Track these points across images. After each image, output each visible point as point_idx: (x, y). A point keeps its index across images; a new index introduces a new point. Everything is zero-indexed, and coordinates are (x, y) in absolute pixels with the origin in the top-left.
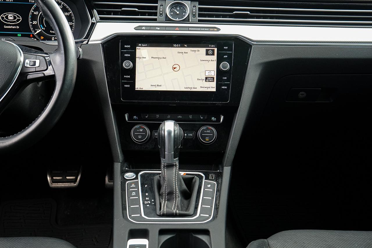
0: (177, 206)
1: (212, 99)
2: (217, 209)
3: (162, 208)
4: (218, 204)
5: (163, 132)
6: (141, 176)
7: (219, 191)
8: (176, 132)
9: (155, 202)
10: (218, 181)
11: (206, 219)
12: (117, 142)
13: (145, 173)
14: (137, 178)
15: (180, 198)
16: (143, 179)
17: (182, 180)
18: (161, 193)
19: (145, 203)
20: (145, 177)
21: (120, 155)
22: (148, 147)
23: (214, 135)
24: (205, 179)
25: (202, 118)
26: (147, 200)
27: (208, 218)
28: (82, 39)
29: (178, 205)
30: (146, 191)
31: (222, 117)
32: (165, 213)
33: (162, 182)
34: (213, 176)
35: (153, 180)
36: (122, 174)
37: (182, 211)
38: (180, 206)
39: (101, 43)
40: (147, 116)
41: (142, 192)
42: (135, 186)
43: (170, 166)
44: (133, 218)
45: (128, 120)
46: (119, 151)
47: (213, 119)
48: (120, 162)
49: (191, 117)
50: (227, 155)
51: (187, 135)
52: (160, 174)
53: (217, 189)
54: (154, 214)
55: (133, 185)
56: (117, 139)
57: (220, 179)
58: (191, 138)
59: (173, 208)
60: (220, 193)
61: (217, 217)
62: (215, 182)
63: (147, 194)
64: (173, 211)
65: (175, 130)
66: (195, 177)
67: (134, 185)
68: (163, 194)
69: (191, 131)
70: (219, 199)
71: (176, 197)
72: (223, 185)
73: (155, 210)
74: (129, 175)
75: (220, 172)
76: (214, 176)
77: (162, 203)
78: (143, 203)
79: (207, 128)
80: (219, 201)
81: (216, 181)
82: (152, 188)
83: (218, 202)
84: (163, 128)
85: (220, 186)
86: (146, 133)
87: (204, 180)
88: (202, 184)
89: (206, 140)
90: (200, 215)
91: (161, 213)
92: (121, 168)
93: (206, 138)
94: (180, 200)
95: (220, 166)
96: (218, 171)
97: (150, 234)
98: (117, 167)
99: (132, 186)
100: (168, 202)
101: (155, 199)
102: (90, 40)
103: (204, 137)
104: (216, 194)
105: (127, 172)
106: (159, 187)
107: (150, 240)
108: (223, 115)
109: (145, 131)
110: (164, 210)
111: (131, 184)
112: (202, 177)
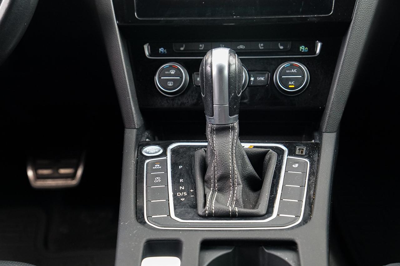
0: (237, 200)
1: (301, 10)
2: (312, 204)
3: (208, 202)
4: (312, 196)
5: (208, 68)
6: (173, 151)
7: (314, 173)
8: (233, 67)
9: (195, 193)
10: (313, 158)
11: (290, 222)
12: (130, 93)
13: (179, 146)
14: (164, 154)
15: (241, 186)
16: (177, 155)
17: (246, 157)
18: (206, 178)
19: (178, 195)
20: (178, 153)
21: (135, 116)
22: (185, 101)
23: (304, 77)
24: (289, 155)
25: (281, 48)
26: (182, 191)
27: (294, 220)
29: (238, 198)
30: (180, 175)
31: (319, 45)
32: (213, 211)
33: (209, 159)
34: (303, 149)
35: (193, 157)
36: (138, 148)
37: (245, 207)
38: (241, 200)
40: (182, 47)
41: (173, 177)
42: (160, 167)
43: (222, 130)
44: (155, 222)
45: (150, 55)
46: (133, 108)
47: (302, 48)
48: (135, 128)
49: (261, 46)
50: (328, 112)
51: (255, 79)
52: (205, 147)
53: (310, 171)
54: (193, 213)
55: (157, 166)
56: (129, 87)
57: (317, 155)
58: (262, 84)
59: (228, 204)
60: (316, 178)
61: (310, 219)
62: (307, 160)
63: (181, 180)
64: (227, 208)
65: (231, 63)
66: (269, 150)
67: (159, 165)
68: (210, 179)
69: (262, 71)
70: (315, 187)
71: (234, 184)
72: (321, 163)
73: (195, 206)
74: (152, 150)
75: (316, 143)
76: (305, 149)
77: (207, 194)
78: (175, 196)
79: (292, 65)
80: (315, 191)
81: (309, 157)
82: (192, 170)
83: (312, 192)
84: (209, 61)
85: (316, 165)
86: (182, 77)
87: (286, 157)
88: (282, 162)
89: (290, 86)
90: (278, 215)
91: (205, 211)
92: (137, 138)
93: (290, 83)
94: (241, 189)
95: (316, 134)
96: (313, 141)
97: (185, 249)
98: (131, 136)
99: (155, 168)
100: (220, 195)
101: (195, 189)
103: (285, 82)
104: (309, 180)
105: (148, 144)
106: (204, 168)
107: (183, 258)
108: (320, 41)
109: (179, 73)
110: (213, 206)
111: (154, 164)
112: (283, 151)
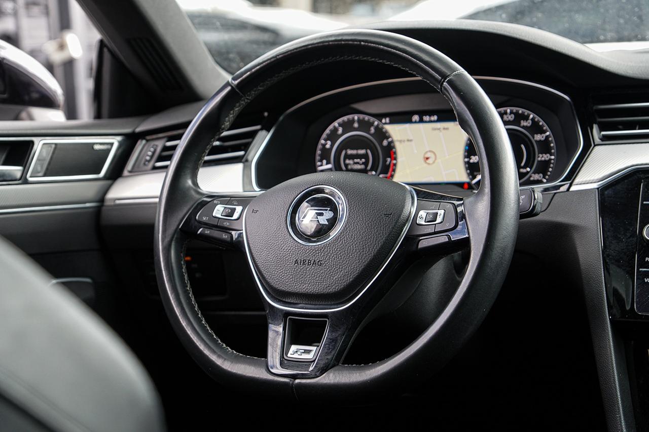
28: (556, 183)
39: (598, 189)
102: (574, 183)
